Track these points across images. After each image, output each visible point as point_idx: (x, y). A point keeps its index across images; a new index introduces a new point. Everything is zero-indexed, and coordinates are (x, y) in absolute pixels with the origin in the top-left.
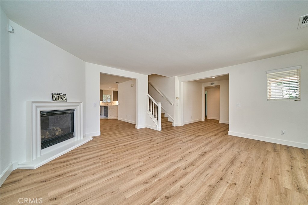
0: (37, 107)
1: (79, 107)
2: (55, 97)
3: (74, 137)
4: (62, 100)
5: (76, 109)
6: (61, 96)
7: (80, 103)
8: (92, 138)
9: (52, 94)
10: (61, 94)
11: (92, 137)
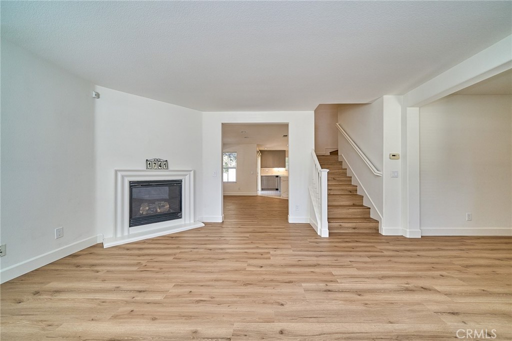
0: (123, 177)
1: (188, 177)
2: (150, 164)
3: (181, 218)
4: (160, 167)
5: (183, 181)
6: (159, 163)
7: (191, 171)
8: (203, 225)
9: (147, 160)
10: (160, 159)
11: (203, 223)
